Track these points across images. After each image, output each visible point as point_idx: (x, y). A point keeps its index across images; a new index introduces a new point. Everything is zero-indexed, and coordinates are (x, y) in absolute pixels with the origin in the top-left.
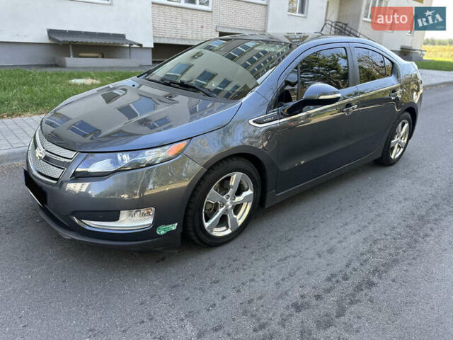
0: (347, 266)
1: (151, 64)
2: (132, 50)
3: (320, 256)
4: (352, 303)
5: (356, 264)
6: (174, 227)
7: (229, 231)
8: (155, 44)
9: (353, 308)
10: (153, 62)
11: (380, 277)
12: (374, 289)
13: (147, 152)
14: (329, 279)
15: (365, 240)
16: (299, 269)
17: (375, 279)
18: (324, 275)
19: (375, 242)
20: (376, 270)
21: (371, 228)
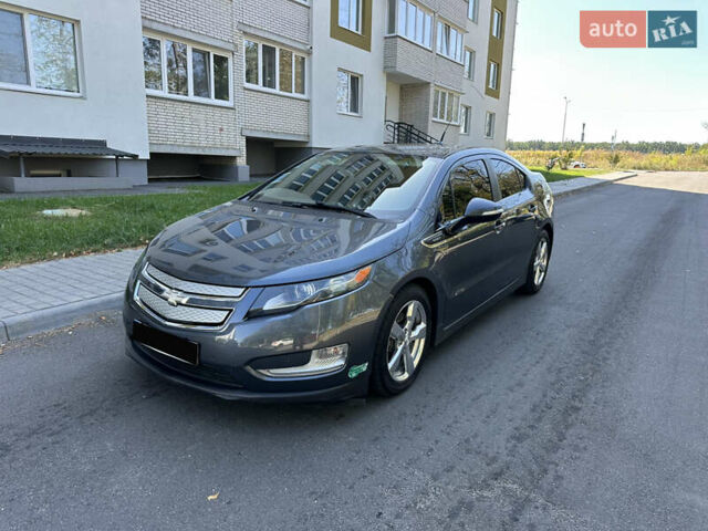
0: (545, 396)
1: (146, 183)
2: (120, 163)
3: (512, 390)
4: (567, 428)
5: (551, 394)
6: (364, 367)
7: (406, 376)
8: (151, 154)
9: (571, 431)
10: (150, 180)
11: (580, 401)
12: (581, 412)
13: (332, 280)
14: (533, 410)
15: (549, 370)
16: (498, 404)
17: (577, 404)
18: (527, 407)
19: (560, 370)
20: (574, 397)
21: (548, 358)
